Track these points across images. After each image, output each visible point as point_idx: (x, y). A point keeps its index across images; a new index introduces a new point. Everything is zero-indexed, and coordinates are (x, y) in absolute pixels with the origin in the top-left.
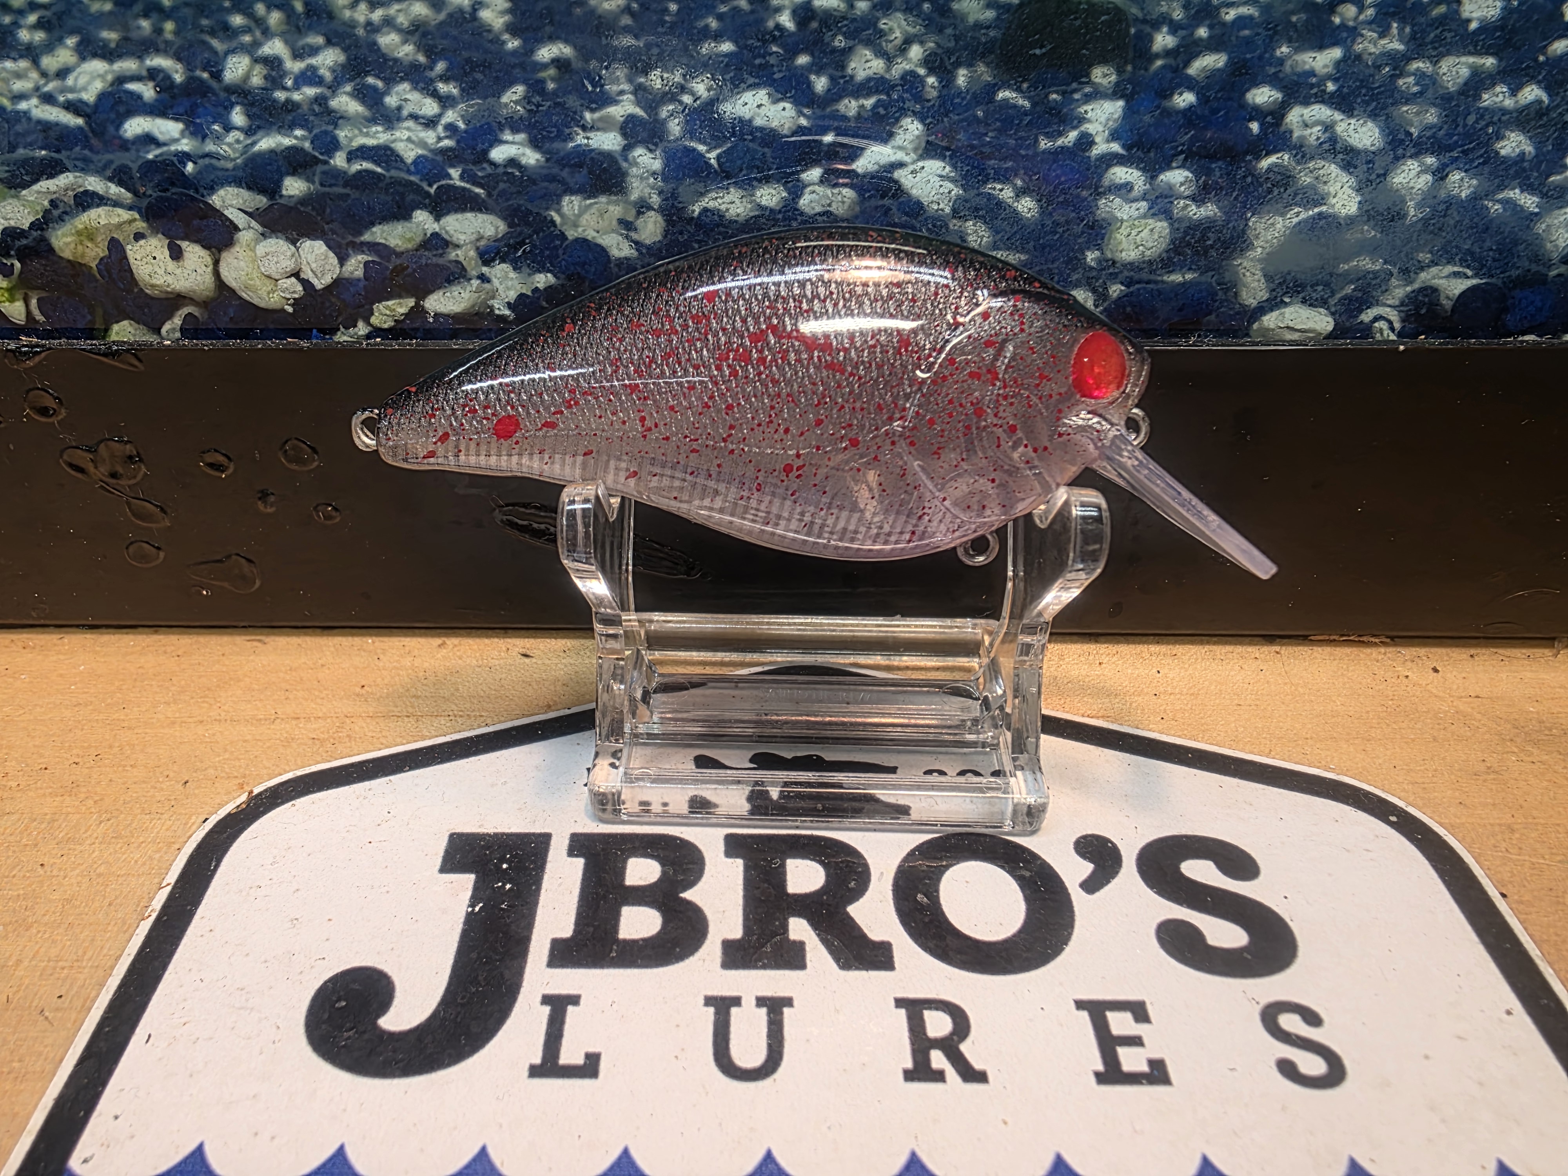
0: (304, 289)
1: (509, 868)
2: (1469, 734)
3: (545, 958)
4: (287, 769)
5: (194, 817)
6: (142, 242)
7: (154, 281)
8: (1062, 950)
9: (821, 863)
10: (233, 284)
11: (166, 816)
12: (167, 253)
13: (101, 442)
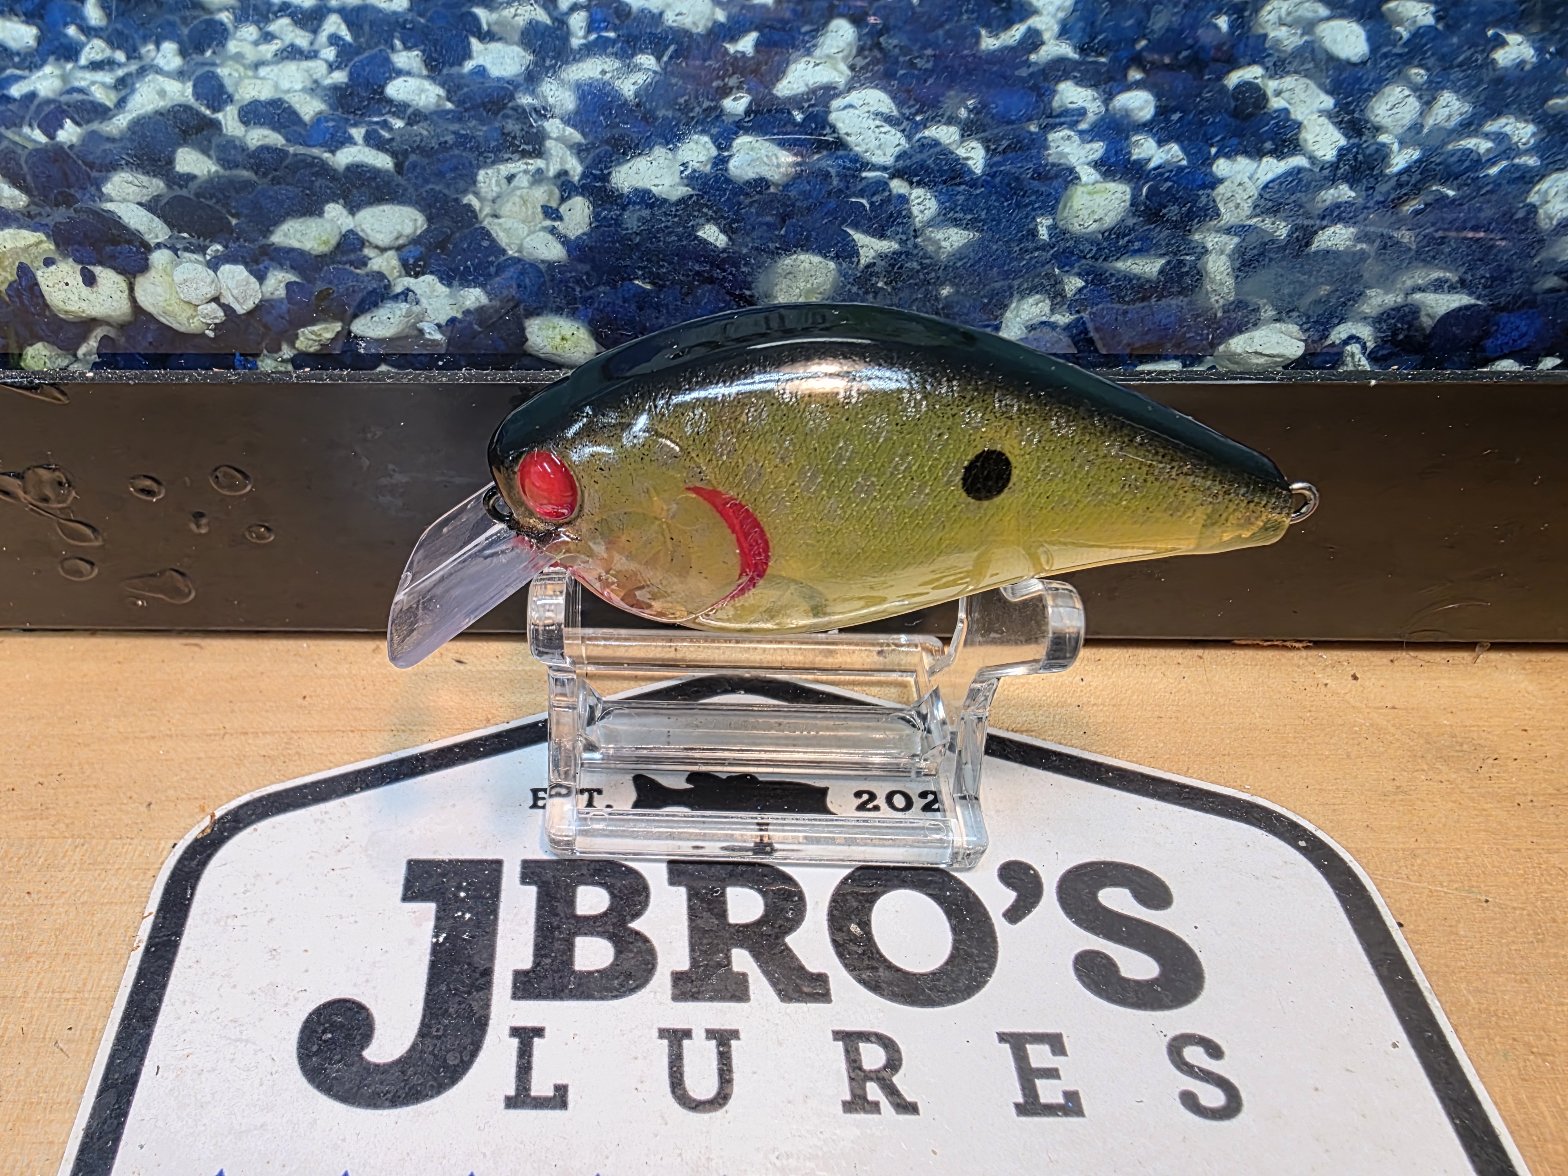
0: (226, 315)
1: (467, 896)
2: (1382, 749)
3: (509, 991)
4: (244, 789)
5: (163, 842)
6: (53, 268)
7: (68, 308)
8: (985, 982)
9: (760, 891)
10: (150, 309)
11: (135, 841)
12: (80, 279)
13: (29, 469)
